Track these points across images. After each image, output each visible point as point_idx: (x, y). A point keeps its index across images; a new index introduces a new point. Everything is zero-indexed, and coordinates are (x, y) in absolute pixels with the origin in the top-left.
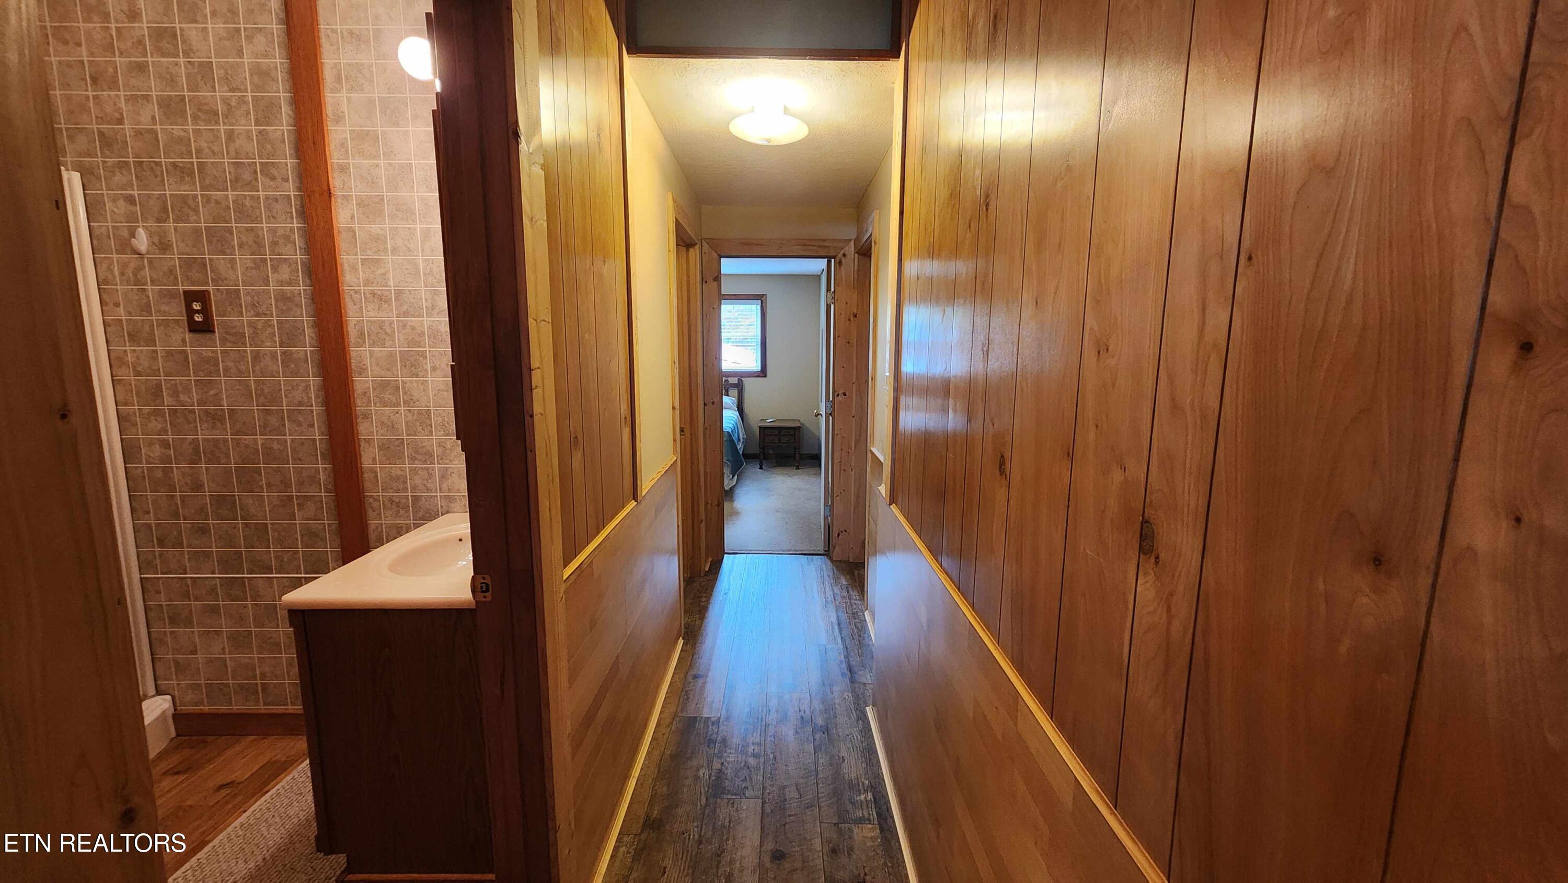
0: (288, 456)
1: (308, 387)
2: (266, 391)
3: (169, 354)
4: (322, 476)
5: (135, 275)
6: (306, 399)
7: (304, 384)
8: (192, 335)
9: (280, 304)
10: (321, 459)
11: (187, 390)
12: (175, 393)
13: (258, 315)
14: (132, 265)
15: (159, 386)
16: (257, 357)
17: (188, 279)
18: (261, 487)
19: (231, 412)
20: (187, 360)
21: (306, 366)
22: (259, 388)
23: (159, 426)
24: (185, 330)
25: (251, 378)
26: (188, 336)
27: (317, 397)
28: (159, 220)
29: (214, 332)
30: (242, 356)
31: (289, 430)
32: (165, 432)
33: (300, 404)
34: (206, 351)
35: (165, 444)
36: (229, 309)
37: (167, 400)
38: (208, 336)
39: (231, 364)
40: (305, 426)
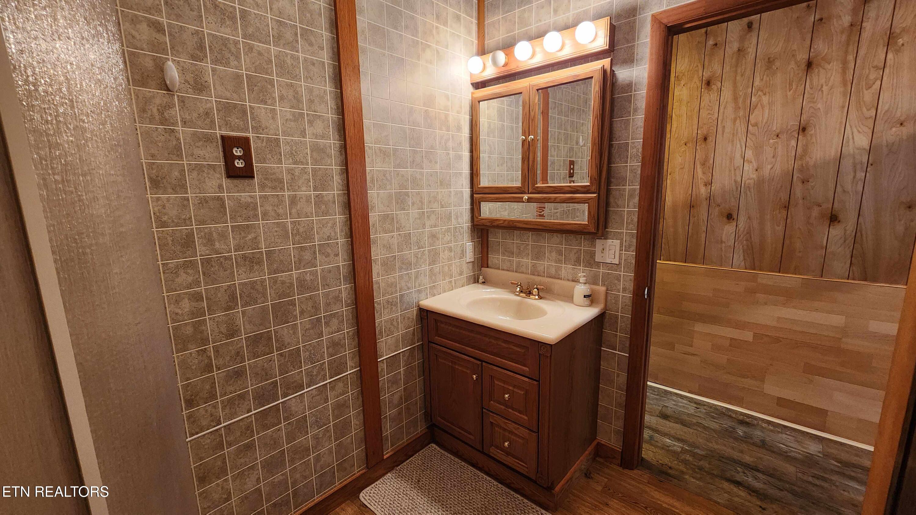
0: (318, 284)
1: (335, 224)
2: (301, 230)
3: (203, 202)
4: (344, 295)
5: (161, 113)
6: (333, 234)
7: (331, 222)
8: (229, 180)
9: (315, 154)
10: (344, 281)
11: (223, 236)
12: (209, 240)
13: (295, 163)
14: (158, 101)
15: (191, 235)
16: (294, 201)
17: (226, 125)
18: (296, 316)
19: (269, 253)
20: (223, 206)
21: (334, 206)
22: (295, 228)
23: (190, 279)
24: (221, 174)
25: (289, 220)
26: (225, 182)
27: (342, 231)
28: (193, 57)
29: (254, 177)
30: (280, 200)
31: (320, 261)
32: (198, 284)
33: (329, 238)
34: (245, 196)
35: (197, 297)
36: (269, 156)
37: (200, 249)
38: (246, 181)
39: (269, 208)
40: (332, 256)
